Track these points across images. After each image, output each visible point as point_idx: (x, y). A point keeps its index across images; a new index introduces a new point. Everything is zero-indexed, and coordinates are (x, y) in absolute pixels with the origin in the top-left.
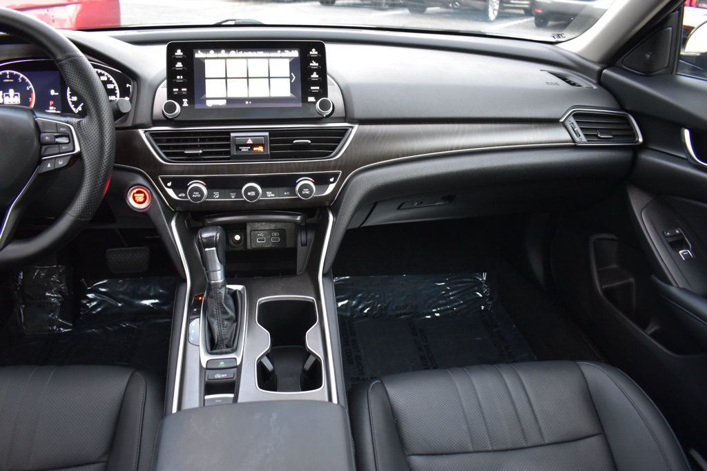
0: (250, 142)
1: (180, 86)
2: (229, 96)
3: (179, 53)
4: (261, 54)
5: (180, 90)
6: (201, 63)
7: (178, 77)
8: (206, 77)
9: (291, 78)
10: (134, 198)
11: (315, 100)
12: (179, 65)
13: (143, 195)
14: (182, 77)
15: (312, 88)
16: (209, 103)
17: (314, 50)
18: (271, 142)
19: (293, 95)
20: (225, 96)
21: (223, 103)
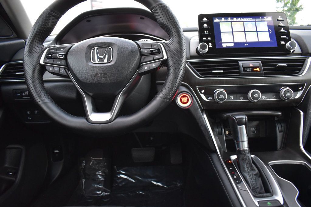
0: (251, 65)
1: (207, 36)
2: (235, 41)
3: (205, 19)
4: (250, 19)
5: (207, 38)
6: (218, 24)
7: (205, 32)
8: (221, 31)
9: (269, 31)
10: (181, 100)
11: (284, 43)
12: (205, 26)
13: (187, 98)
14: (207, 32)
15: (282, 36)
16: (224, 45)
17: (280, 17)
18: (263, 66)
19: (272, 41)
20: (233, 42)
21: (232, 45)
